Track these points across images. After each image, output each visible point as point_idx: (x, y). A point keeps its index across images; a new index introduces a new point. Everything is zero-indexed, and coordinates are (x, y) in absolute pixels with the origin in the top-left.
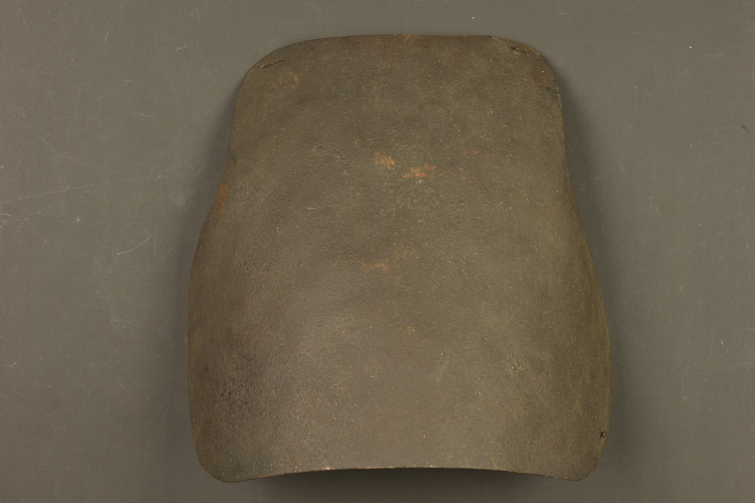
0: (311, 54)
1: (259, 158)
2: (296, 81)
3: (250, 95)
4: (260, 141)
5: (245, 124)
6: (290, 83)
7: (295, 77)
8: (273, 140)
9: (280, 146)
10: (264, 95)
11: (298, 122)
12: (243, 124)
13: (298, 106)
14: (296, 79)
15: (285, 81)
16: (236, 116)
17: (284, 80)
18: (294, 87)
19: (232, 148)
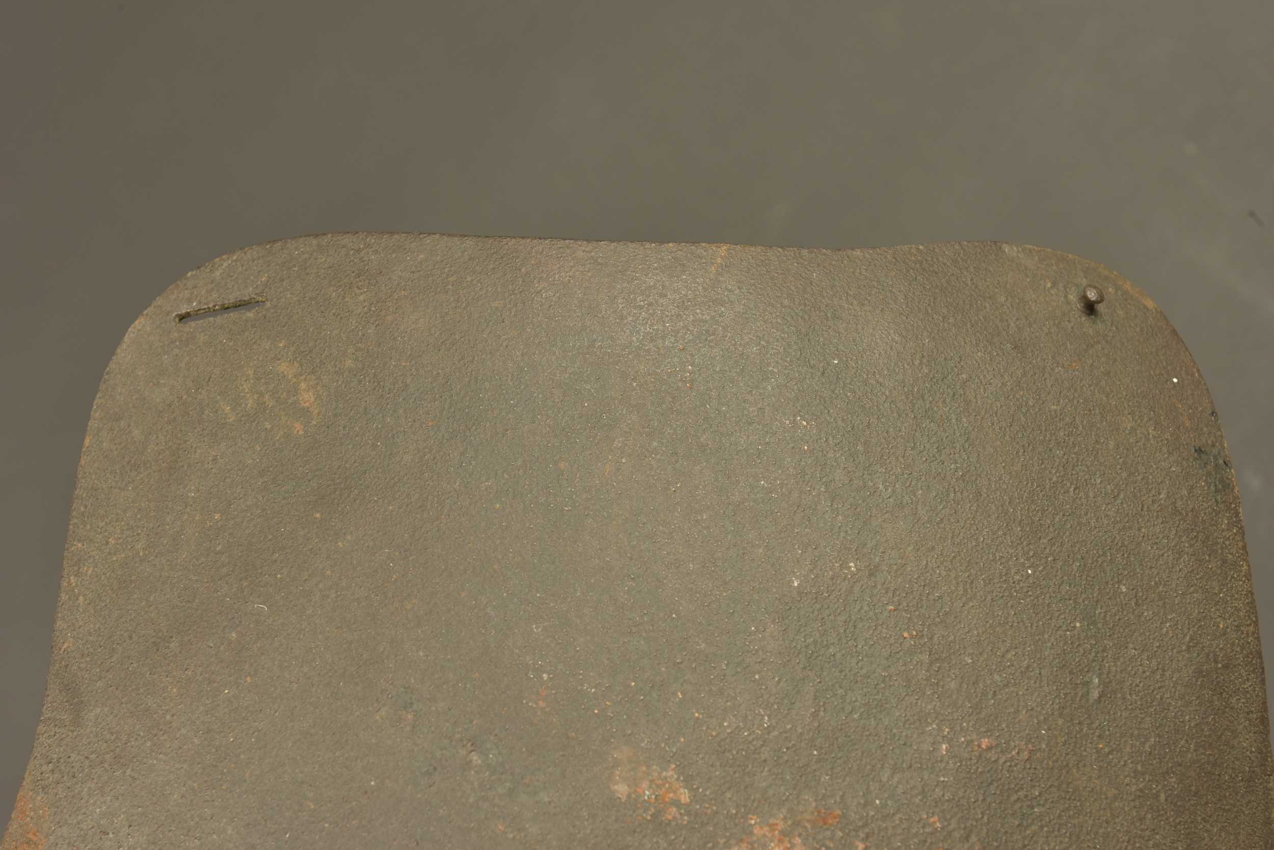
0: (361, 298)
1: (168, 717)
2: (307, 404)
3: (136, 432)
4: (172, 645)
5: (115, 554)
6: (284, 410)
7: (303, 385)
8: (222, 648)
9: (248, 679)
10: (185, 442)
11: (317, 585)
12: (110, 553)
13: (318, 515)
14: (307, 398)
15: (267, 397)
16: (82, 509)
17: (261, 394)
18: (298, 428)
19: (66, 645)
